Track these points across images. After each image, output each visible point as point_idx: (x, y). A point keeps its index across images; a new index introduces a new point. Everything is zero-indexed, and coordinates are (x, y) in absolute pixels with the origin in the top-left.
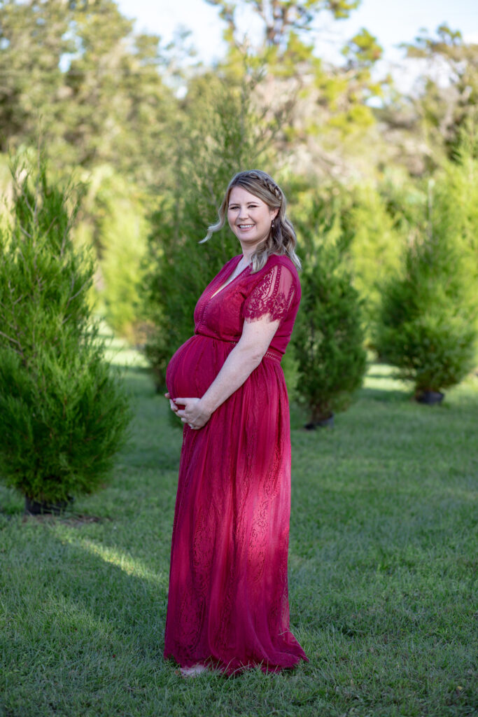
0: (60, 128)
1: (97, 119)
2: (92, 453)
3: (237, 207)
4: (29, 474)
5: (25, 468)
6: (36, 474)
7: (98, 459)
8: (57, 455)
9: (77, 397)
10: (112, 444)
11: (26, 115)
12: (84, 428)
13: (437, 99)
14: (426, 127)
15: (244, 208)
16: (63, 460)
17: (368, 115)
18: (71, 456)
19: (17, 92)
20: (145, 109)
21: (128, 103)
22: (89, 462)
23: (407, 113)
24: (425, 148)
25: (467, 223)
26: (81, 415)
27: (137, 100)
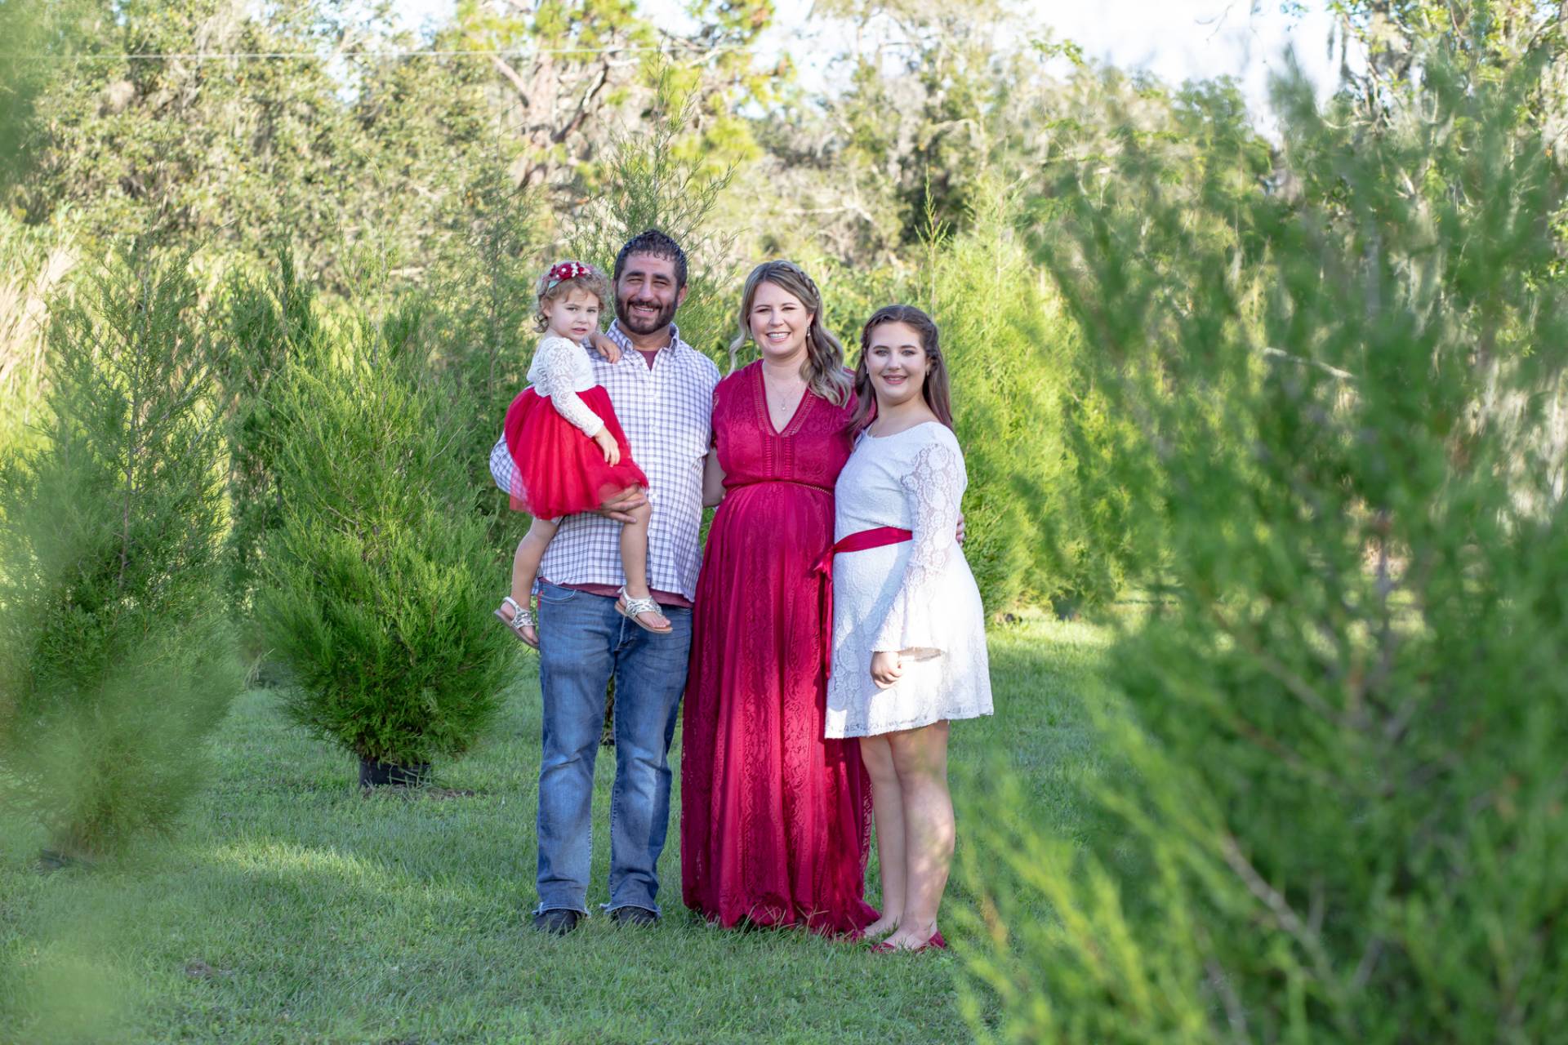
0: (114, 166)
1: (190, 147)
2: (470, 688)
3: (767, 309)
4: (376, 720)
5: (368, 712)
6: (384, 722)
7: (482, 695)
8: (418, 691)
9: (451, 604)
10: (499, 675)
11: (47, 140)
12: (462, 648)
13: (878, 101)
14: (859, 163)
15: (777, 309)
16: (429, 697)
17: (747, 139)
18: (440, 691)
19: (29, 91)
20: (289, 125)
21: (254, 113)
22: (466, 701)
23: (816, 132)
24: (856, 205)
25: (994, 353)
26: (458, 628)
27: (269, 109)
